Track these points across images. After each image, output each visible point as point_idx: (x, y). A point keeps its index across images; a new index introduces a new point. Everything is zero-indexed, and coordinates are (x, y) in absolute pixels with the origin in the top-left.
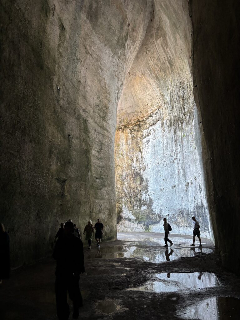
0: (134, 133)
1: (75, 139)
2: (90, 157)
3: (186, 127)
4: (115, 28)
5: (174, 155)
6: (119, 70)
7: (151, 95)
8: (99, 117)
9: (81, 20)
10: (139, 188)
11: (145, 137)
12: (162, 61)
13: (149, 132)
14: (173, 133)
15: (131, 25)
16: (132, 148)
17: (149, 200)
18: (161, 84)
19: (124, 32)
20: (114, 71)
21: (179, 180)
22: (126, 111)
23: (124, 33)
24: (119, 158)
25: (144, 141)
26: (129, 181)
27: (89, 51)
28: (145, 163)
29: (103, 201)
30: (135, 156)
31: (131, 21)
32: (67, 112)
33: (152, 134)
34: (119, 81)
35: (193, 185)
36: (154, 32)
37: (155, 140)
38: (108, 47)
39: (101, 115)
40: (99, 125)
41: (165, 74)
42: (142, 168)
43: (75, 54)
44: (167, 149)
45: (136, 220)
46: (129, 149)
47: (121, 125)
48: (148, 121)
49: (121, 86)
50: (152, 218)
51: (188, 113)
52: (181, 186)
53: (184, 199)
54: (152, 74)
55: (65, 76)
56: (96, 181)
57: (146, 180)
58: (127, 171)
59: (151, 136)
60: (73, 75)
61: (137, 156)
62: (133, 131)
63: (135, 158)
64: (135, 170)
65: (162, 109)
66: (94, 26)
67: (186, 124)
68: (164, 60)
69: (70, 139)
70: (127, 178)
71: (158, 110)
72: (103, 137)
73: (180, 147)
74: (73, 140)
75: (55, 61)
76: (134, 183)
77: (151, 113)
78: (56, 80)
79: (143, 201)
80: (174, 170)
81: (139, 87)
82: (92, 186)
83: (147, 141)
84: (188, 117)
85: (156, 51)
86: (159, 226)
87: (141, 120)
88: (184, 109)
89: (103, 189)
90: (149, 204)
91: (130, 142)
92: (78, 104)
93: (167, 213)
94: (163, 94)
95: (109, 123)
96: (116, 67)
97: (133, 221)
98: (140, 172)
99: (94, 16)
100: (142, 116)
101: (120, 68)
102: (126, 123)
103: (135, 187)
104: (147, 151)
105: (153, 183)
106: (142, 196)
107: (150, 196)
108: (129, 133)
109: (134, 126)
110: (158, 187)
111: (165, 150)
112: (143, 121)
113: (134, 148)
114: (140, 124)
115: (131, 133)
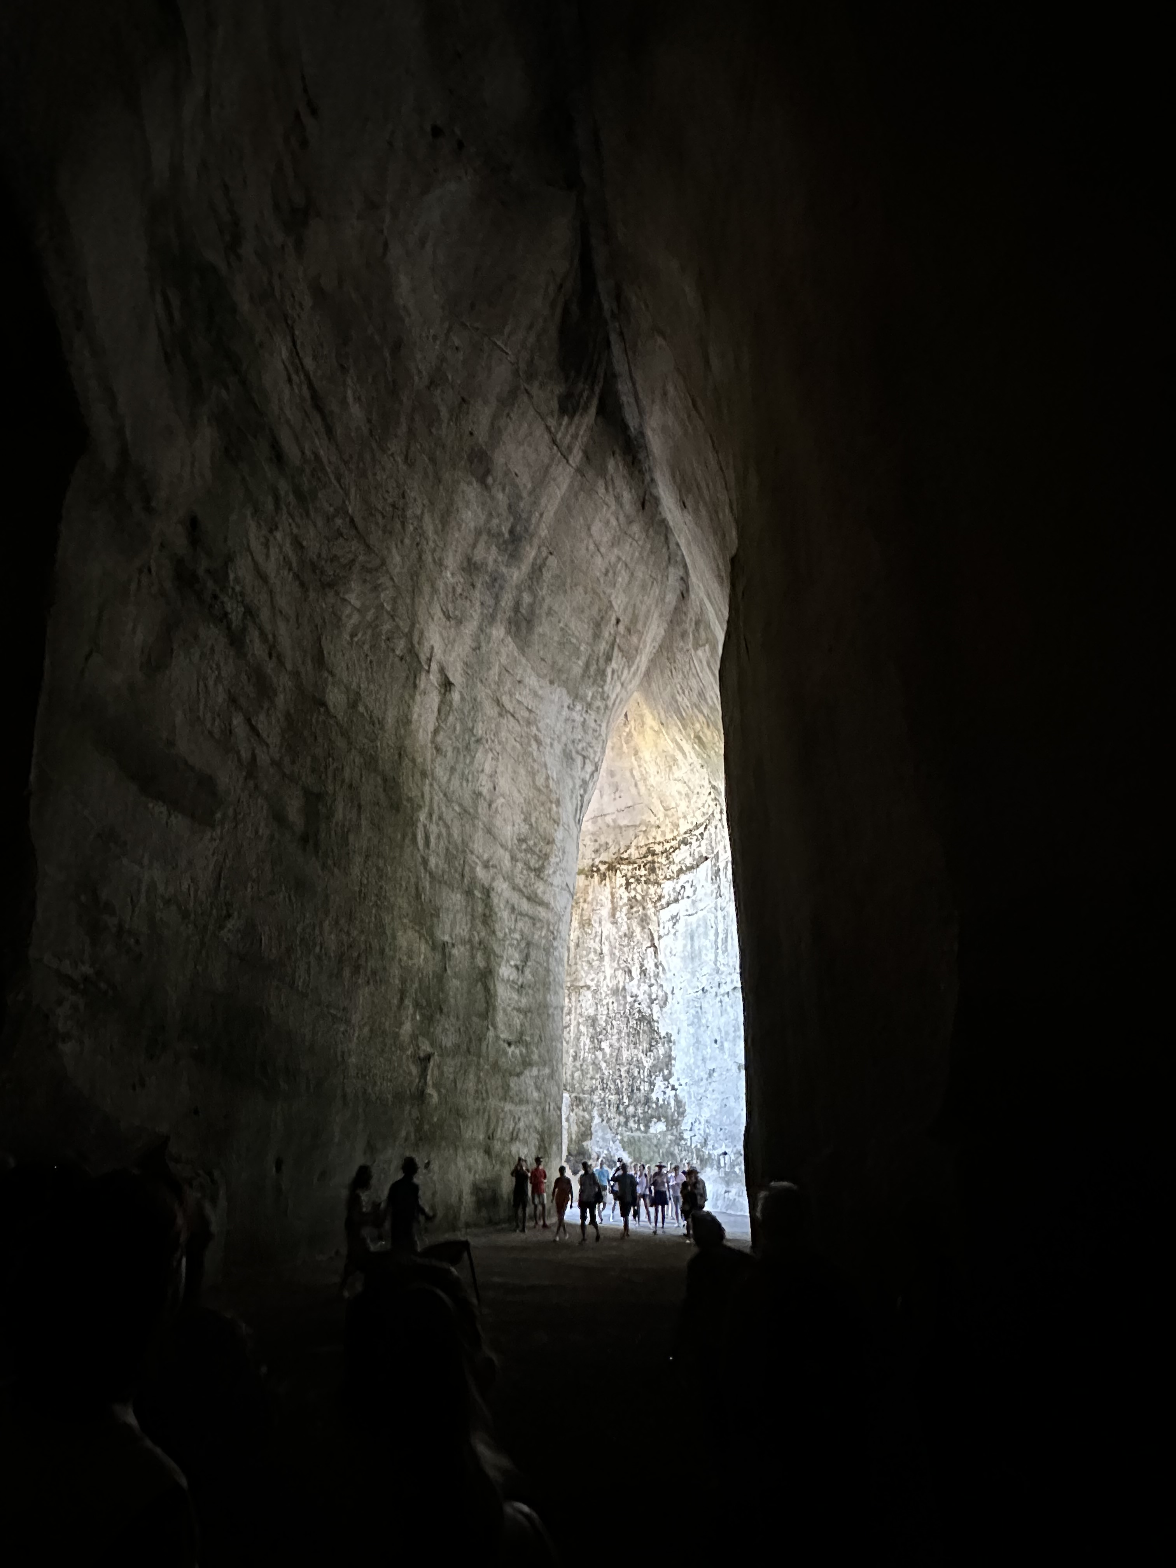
0: (635, 889)
1: (460, 946)
2: (495, 986)
4: (577, 638)
6: (589, 738)
7: (685, 783)
8: (525, 872)
9: (491, 645)
10: (648, 1063)
11: (668, 904)
12: (710, 703)
13: (678, 888)
15: (625, 620)
16: (629, 936)
17: (672, 1103)
19: (604, 642)
20: (573, 742)
22: (614, 821)
23: (604, 645)
24: (588, 962)
25: (665, 914)
26: (616, 1037)
27: (509, 707)
28: (665, 986)
29: (524, 1108)
30: (636, 961)
31: (625, 610)
32: (445, 883)
33: (688, 897)
34: (587, 766)
36: (690, 627)
37: (694, 918)
38: (559, 686)
39: (533, 863)
40: (523, 894)
42: (655, 1000)
43: (472, 730)
44: (726, 947)
46: (620, 937)
47: (597, 862)
48: (677, 856)
49: (592, 775)
54: (688, 729)
55: (445, 795)
56: (505, 1053)
57: (668, 1038)
58: (611, 1008)
59: (684, 904)
60: (465, 784)
61: (643, 959)
62: (632, 880)
63: (637, 966)
64: (636, 1005)
65: (716, 828)
66: (524, 645)
69: (447, 950)
70: (609, 1027)
71: (706, 828)
72: (534, 924)
74: (455, 951)
75: (424, 774)
76: (632, 1046)
77: (685, 833)
78: (422, 816)
79: (657, 1104)
81: (654, 756)
82: (495, 1066)
83: (673, 918)
87: (658, 849)
89: (527, 1073)
90: (673, 1114)
91: (621, 916)
92: (472, 853)
93: (721, 1146)
94: (716, 785)
95: (552, 884)
96: (580, 729)
98: (651, 1011)
99: (524, 625)
100: (662, 840)
101: (590, 732)
102: (614, 854)
103: (632, 1059)
104: (673, 948)
105: (686, 1050)
106: (653, 1090)
107: (676, 1090)
108: (621, 886)
109: (636, 865)
110: (700, 1063)
111: (720, 951)
112: (665, 855)
113: (634, 935)
114: (653, 862)
115: (626, 888)
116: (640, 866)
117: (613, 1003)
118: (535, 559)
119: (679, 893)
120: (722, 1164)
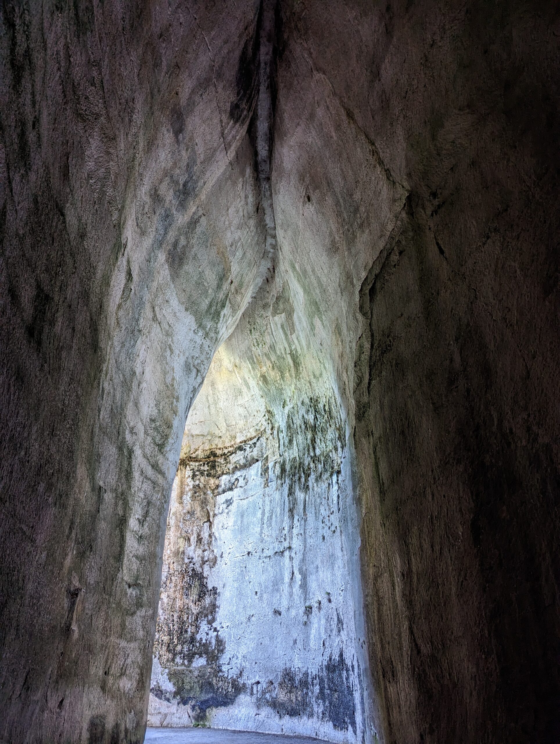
0: (199, 479)
1: (109, 493)
2: (126, 533)
3: (315, 484)
4: (208, 283)
5: (285, 539)
6: (203, 357)
7: (246, 408)
8: (152, 445)
9: (156, 264)
10: (195, 609)
11: (224, 492)
12: (278, 352)
13: (233, 481)
14: (286, 492)
15: (235, 284)
16: (191, 513)
17: (214, 642)
18: (270, 391)
19: (222, 292)
20: (193, 358)
21: (292, 599)
23: (222, 295)
25: (221, 499)
26: (172, 590)
27: (158, 316)
28: (215, 551)
29: (132, 645)
30: (195, 532)
31: (236, 277)
32: (108, 435)
33: (241, 487)
34: (198, 377)
35: (322, 612)
36: (271, 301)
37: (245, 502)
38: (191, 314)
39: (157, 440)
40: (150, 462)
41: (282, 377)
42: (207, 561)
43: (138, 320)
44: (270, 524)
45: (175, 692)
46: (184, 513)
48: (233, 459)
49: (199, 385)
50: (218, 689)
51: (322, 459)
52: (293, 612)
53: (299, 645)
54: (257, 371)
55: (116, 361)
56: (127, 594)
57: (214, 591)
58: (171, 567)
59: (236, 492)
60: (128, 360)
61: (200, 531)
62: (197, 473)
63: (195, 535)
64: (191, 565)
65: (267, 439)
66: (175, 275)
67: (317, 480)
68: (283, 352)
69: (101, 494)
70: (168, 582)
71: (258, 439)
72: (154, 488)
73: (298, 524)
74: (106, 496)
75: (109, 336)
76: (185, 597)
77: (241, 442)
78: (104, 370)
79: (200, 643)
80: (281, 574)
82: (119, 605)
83: (227, 501)
84: (320, 466)
85: (271, 333)
86: (231, 711)
87: (219, 452)
88: (314, 449)
89: (138, 613)
90: (213, 651)
91: (187, 498)
92: (125, 418)
93: (255, 677)
94: (271, 410)
95: (168, 459)
96: (198, 350)
97: (168, 695)
98: (202, 570)
99: (177, 259)
100: (222, 447)
101: (205, 353)
102: (185, 454)
103: (184, 606)
104: (225, 523)
105: (230, 600)
106: (198, 632)
107: (218, 631)
108: (189, 476)
109: (201, 463)
110: (241, 610)
111: (265, 526)
112: (223, 457)
113: (195, 513)
114: (215, 461)
115: (193, 478)
116: (204, 464)
117: (173, 563)
118: (194, 213)
119: (234, 484)
120: (255, 692)
